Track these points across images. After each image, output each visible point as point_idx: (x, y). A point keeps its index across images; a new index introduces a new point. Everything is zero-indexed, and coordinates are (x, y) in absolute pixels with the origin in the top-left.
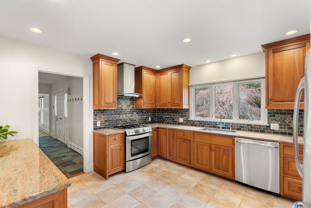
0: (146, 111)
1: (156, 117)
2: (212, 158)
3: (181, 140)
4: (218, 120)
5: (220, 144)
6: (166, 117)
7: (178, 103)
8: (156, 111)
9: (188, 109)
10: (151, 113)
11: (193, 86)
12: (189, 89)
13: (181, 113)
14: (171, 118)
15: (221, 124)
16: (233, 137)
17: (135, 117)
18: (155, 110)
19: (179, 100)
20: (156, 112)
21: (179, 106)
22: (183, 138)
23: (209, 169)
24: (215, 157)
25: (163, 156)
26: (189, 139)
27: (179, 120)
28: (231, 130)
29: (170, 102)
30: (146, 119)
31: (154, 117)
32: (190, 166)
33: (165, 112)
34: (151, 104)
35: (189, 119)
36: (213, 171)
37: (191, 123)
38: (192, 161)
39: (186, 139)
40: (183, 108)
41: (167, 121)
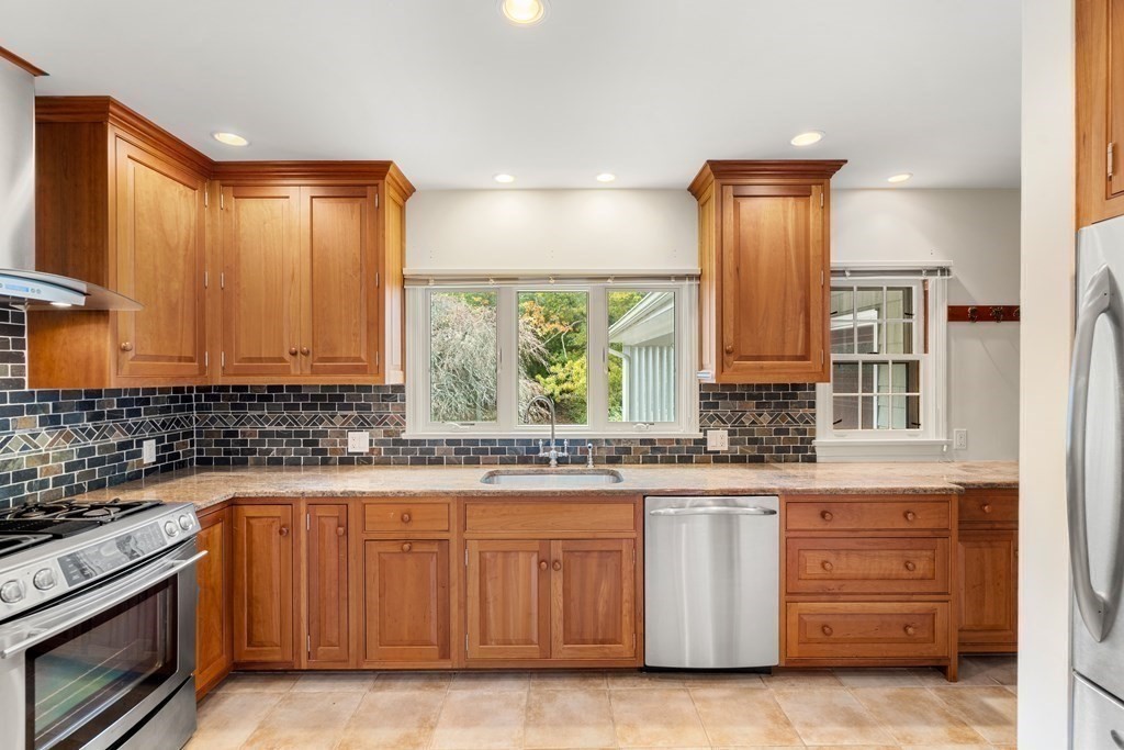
0: (121, 403)
1: (188, 434)
2: (554, 601)
3: (395, 548)
4: (541, 431)
5: (585, 536)
6: (263, 434)
7: (359, 359)
8: (189, 399)
9: (400, 388)
10: (154, 417)
11: (428, 281)
12: (403, 290)
13: (359, 407)
14: (299, 434)
15: (553, 446)
16: (638, 499)
17: (33, 453)
18: (180, 397)
19: (364, 345)
20: (190, 408)
21: (362, 370)
22: (403, 536)
23: (537, 655)
24: (566, 592)
25: (269, 658)
26: (438, 536)
27: (346, 443)
28: (591, 466)
29: (306, 354)
30: (119, 458)
31: (176, 437)
32: (447, 665)
33: (252, 408)
34: (171, 359)
35: (404, 436)
36: (555, 656)
37: (412, 451)
38: (454, 640)
39: (418, 536)
40: (387, 383)
41: (268, 452)
